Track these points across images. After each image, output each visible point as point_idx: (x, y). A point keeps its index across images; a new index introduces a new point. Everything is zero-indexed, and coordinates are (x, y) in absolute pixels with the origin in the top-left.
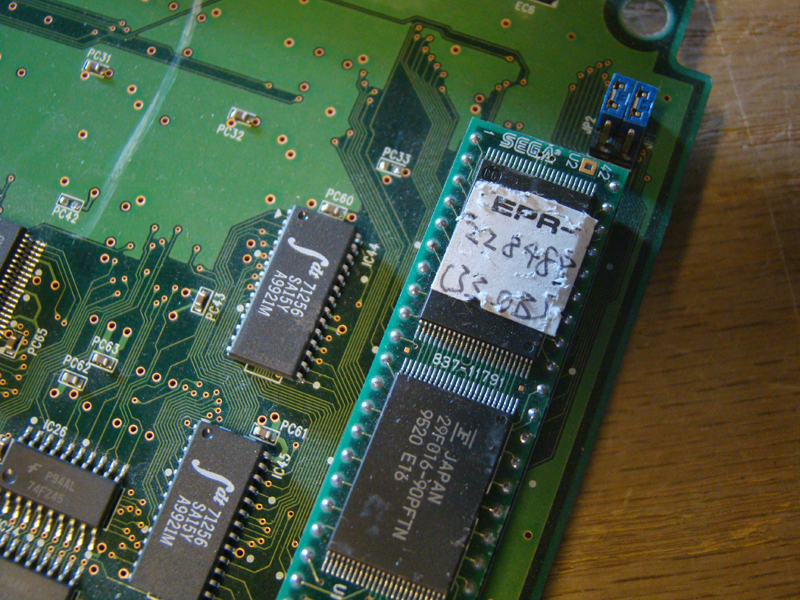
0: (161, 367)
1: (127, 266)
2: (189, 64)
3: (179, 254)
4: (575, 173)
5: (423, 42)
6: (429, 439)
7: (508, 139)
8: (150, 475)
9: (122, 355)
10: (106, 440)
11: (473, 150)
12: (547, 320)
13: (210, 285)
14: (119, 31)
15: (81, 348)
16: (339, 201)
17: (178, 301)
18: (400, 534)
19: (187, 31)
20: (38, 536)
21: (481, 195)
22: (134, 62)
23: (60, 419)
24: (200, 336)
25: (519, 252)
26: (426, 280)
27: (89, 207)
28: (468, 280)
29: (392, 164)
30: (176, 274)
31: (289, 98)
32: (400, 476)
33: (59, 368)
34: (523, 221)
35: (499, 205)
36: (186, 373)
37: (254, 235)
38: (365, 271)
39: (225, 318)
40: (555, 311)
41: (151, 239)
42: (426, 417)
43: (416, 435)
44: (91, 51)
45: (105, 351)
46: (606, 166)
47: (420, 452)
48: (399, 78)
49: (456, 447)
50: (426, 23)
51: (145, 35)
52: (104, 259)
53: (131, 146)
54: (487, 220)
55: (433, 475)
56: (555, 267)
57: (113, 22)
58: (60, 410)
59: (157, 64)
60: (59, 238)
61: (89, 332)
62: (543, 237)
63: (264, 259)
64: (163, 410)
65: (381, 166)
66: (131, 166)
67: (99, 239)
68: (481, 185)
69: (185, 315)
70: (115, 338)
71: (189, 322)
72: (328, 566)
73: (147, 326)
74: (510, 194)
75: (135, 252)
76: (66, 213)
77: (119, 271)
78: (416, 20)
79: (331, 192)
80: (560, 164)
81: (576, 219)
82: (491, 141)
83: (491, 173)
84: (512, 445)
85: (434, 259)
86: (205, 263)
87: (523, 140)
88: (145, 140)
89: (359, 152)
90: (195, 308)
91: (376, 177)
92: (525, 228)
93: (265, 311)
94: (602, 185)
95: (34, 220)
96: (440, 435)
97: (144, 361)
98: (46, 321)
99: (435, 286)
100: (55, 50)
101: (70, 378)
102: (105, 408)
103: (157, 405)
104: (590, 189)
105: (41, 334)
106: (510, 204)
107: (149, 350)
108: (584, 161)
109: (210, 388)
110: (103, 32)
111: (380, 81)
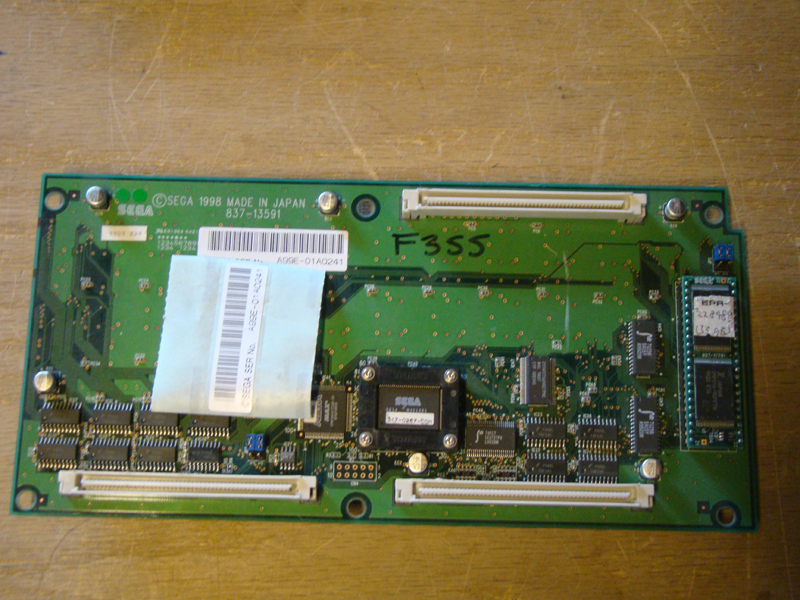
0: (611, 386)
1: (585, 357)
2: (573, 282)
3: (600, 348)
4: (720, 284)
5: (645, 250)
6: (712, 379)
7: (697, 280)
8: (623, 419)
9: (597, 386)
10: (605, 415)
11: (687, 287)
12: (731, 333)
13: (615, 354)
14: (543, 278)
15: (584, 388)
16: (642, 313)
17: (607, 363)
18: (715, 408)
19: (566, 271)
20: (598, 450)
21: (697, 301)
22: (554, 288)
23: (588, 412)
24: (618, 371)
25: (715, 315)
26: (690, 332)
27: (563, 343)
28: (704, 329)
29: (653, 296)
30: (603, 355)
31: (610, 284)
32: (708, 392)
33: (580, 397)
34: (712, 305)
35: (703, 303)
36: (620, 385)
37: (620, 334)
38: (660, 333)
39: (625, 364)
40: (732, 329)
41: (589, 346)
42: (708, 373)
43: (708, 379)
44: (537, 288)
45: (591, 387)
46: (729, 279)
47: (711, 383)
48: (643, 265)
49: (720, 378)
50: (644, 242)
51: (553, 277)
52: (577, 357)
53: (567, 317)
54: (703, 309)
55: (717, 388)
56: (727, 316)
57: (540, 275)
58: (586, 409)
59: (562, 286)
60: (558, 356)
61: (583, 383)
62: (720, 308)
63: (629, 340)
64: (618, 398)
65: (651, 297)
66: (570, 323)
67: (572, 352)
68: (696, 298)
69: (611, 366)
70: (592, 381)
71: (613, 368)
72: (698, 424)
73: (601, 374)
74: (705, 298)
75: (585, 352)
76: (557, 346)
77: (583, 360)
78: (640, 242)
79: (638, 311)
80: (715, 283)
81: (727, 300)
82: (691, 283)
83: (697, 293)
84: (734, 373)
85: (690, 325)
86: (610, 348)
87: (701, 278)
88: (570, 314)
89: (641, 296)
90: (613, 363)
91: (651, 301)
92: (713, 307)
93: (639, 357)
94: (730, 285)
95: (547, 353)
96: (714, 377)
97: (605, 385)
98: (568, 384)
99: (695, 334)
100: (526, 292)
101: (584, 398)
102: (601, 404)
103: (615, 398)
104: (727, 289)
105: (568, 389)
106: (706, 301)
107: (605, 382)
108: (720, 279)
109: (629, 386)
110: (538, 280)
111: (638, 268)
